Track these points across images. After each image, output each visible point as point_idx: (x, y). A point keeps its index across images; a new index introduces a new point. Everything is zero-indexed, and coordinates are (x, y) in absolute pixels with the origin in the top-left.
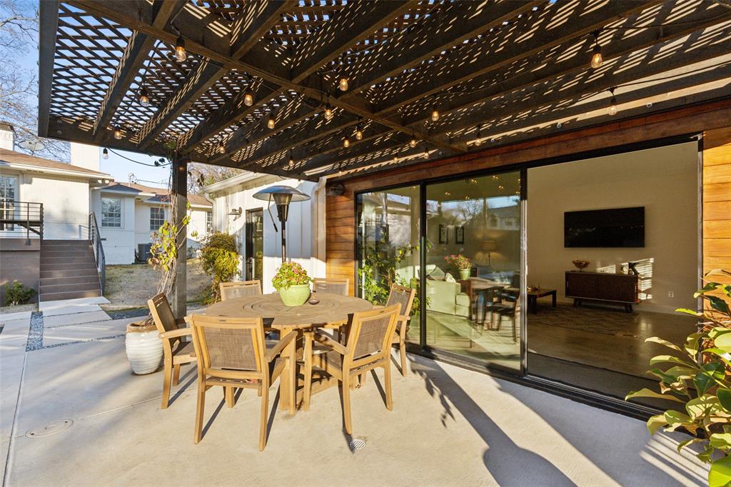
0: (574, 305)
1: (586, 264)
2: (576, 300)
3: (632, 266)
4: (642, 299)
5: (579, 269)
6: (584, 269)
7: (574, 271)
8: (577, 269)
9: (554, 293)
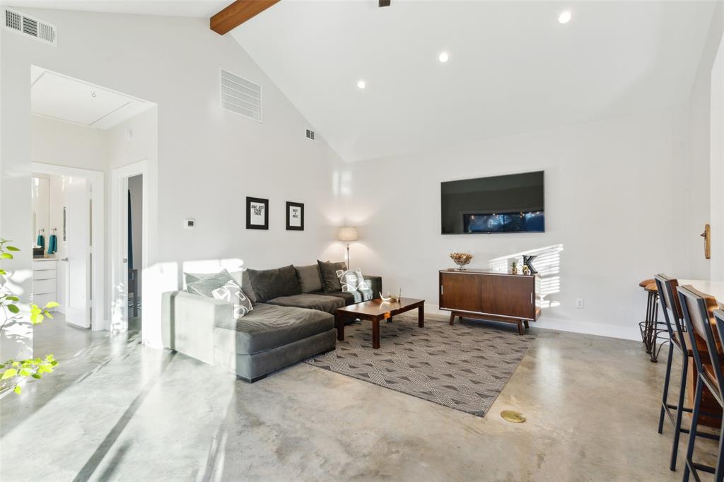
0: (451, 323)
1: (468, 259)
2: (454, 313)
3: (527, 261)
4: (542, 307)
5: (459, 266)
6: (466, 266)
7: (452, 270)
8: (455, 266)
9: (420, 305)
